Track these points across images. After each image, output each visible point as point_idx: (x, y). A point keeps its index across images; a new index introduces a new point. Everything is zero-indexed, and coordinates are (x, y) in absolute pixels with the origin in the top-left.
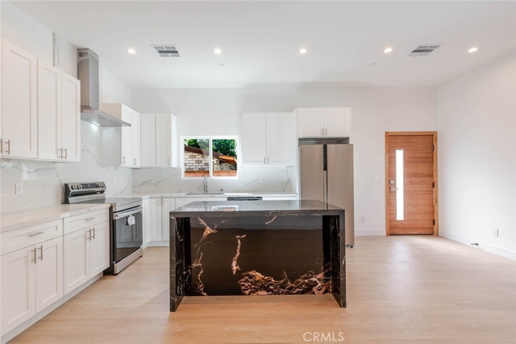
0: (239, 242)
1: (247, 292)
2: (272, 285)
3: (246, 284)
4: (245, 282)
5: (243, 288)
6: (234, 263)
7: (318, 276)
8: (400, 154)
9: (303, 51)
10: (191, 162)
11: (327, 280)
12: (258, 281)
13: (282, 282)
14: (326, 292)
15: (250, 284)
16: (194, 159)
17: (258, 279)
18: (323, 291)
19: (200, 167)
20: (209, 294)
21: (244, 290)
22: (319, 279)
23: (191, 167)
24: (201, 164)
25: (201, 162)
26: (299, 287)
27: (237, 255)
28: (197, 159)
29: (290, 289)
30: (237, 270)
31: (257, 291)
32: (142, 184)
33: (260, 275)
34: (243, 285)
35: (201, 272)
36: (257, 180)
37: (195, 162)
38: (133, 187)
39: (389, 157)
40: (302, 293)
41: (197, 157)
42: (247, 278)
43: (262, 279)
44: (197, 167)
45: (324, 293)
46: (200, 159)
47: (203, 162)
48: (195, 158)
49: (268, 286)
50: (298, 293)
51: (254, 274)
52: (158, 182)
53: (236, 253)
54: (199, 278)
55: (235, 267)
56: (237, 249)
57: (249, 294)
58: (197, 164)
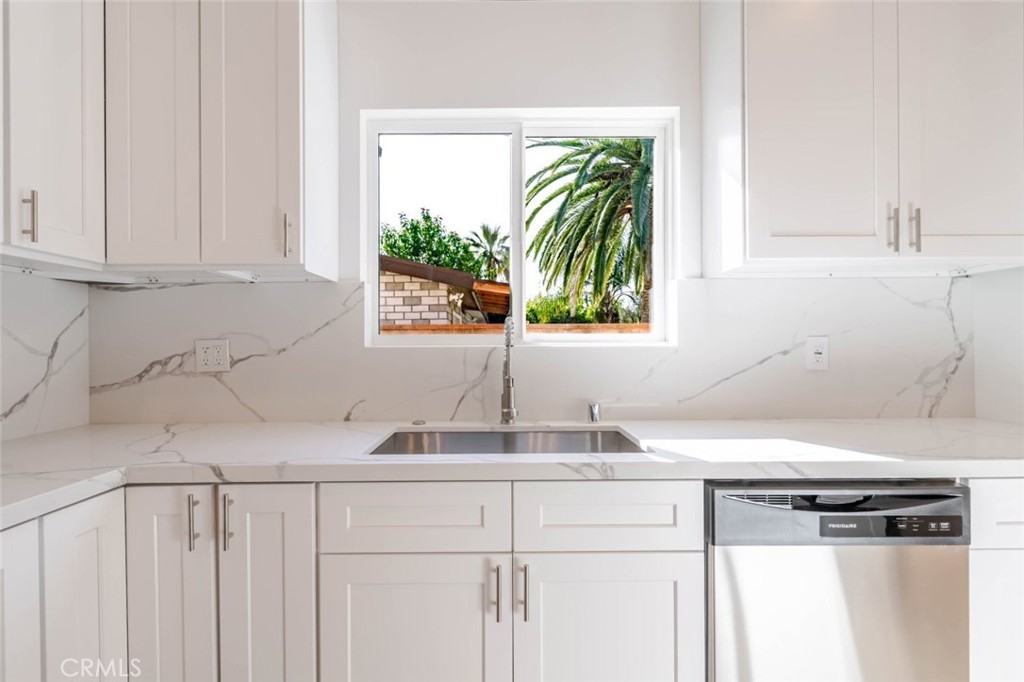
10: (391, 301)
16: (398, 293)
19: (417, 316)
23: (390, 317)
24: (420, 308)
25: (418, 301)
28: (408, 294)
32: (140, 376)
36: (785, 353)
37: (400, 301)
38: (93, 390)
41: (406, 286)
44: (407, 316)
46: (415, 294)
47: (425, 301)
48: (403, 290)
52: (233, 363)
58: (408, 309)
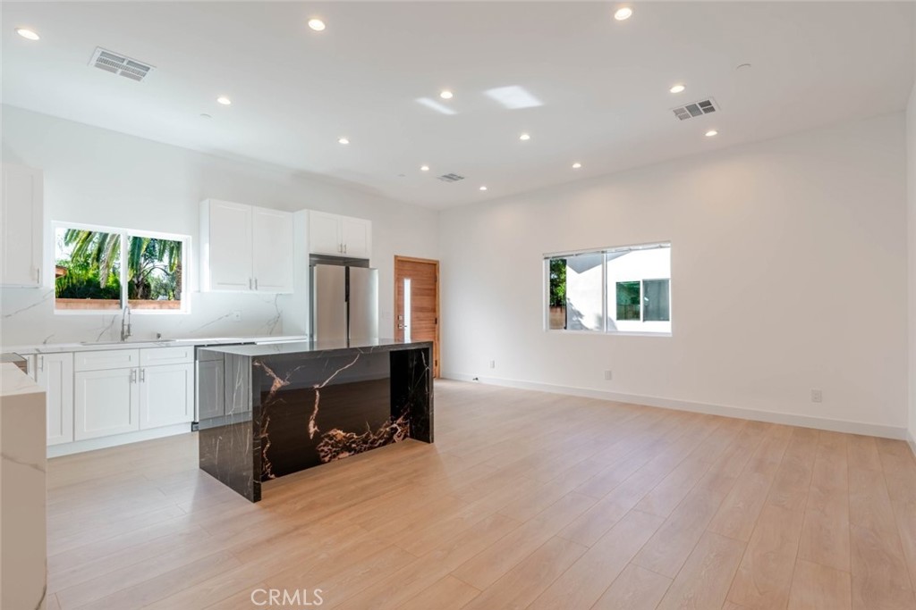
0: (317, 394)
1: (327, 459)
2: (354, 442)
3: (326, 449)
4: (324, 446)
5: (323, 454)
6: (312, 423)
7: (398, 422)
8: (407, 284)
9: (344, 141)
11: (406, 424)
12: (339, 442)
13: (364, 435)
14: (405, 436)
15: (330, 447)
17: (339, 438)
18: (402, 437)
20: (278, 475)
21: (324, 456)
22: (399, 425)
26: (381, 438)
27: (315, 412)
29: (372, 443)
30: (316, 432)
31: (338, 454)
33: (341, 432)
34: (323, 451)
35: (268, 446)
36: (227, 316)
39: (399, 287)
40: (384, 444)
42: (326, 440)
43: (344, 437)
45: (403, 439)
49: (350, 445)
50: (379, 446)
51: (334, 433)
53: (314, 409)
54: (264, 455)
55: (312, 429)
56: (314, 403)
57: (329, 461)
